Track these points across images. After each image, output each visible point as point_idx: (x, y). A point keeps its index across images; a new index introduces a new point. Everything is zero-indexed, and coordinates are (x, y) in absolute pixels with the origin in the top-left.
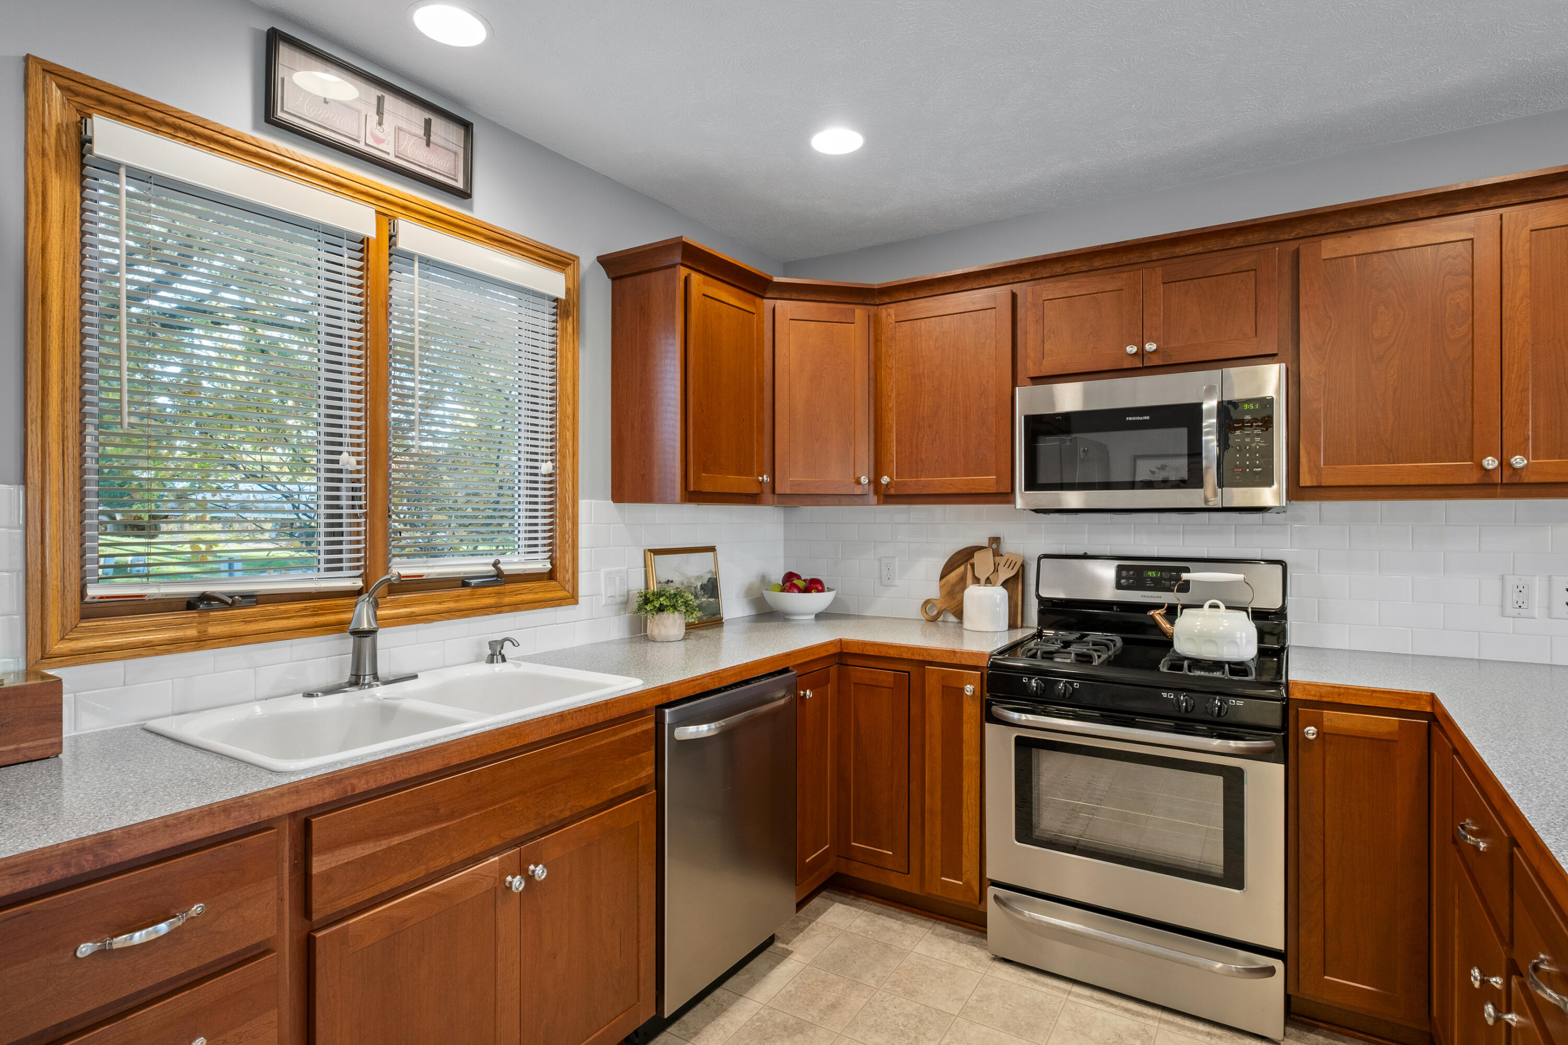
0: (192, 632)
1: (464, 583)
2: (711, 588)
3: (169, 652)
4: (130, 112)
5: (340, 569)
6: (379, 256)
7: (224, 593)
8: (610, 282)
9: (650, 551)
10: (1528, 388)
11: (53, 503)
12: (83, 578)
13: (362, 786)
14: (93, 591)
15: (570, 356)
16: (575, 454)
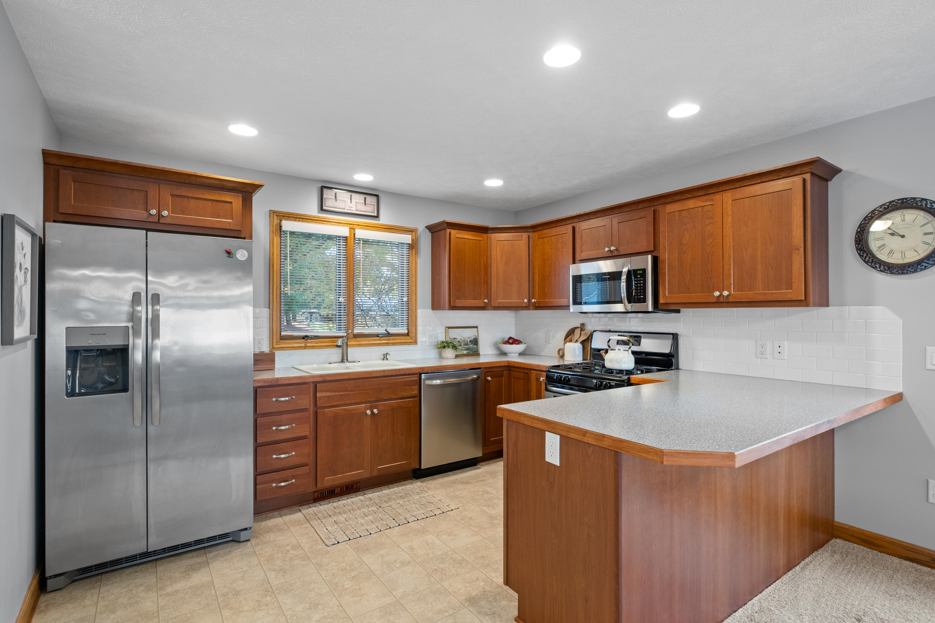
0: (303, 345)
1: (377, 335)
2: (475, 341)
3: (298, 349)
4: (290, 217)
5: (341, 330)
6: (351, 241)
7: (311, 335)
8: (431, 234)
9: (447, 327)
10: (731, 264)
11: (275, 313)
12: (280, 330)
13: (328, 379)
14: (283, 333)
15: (414, 262)
16: (416, 294)
